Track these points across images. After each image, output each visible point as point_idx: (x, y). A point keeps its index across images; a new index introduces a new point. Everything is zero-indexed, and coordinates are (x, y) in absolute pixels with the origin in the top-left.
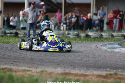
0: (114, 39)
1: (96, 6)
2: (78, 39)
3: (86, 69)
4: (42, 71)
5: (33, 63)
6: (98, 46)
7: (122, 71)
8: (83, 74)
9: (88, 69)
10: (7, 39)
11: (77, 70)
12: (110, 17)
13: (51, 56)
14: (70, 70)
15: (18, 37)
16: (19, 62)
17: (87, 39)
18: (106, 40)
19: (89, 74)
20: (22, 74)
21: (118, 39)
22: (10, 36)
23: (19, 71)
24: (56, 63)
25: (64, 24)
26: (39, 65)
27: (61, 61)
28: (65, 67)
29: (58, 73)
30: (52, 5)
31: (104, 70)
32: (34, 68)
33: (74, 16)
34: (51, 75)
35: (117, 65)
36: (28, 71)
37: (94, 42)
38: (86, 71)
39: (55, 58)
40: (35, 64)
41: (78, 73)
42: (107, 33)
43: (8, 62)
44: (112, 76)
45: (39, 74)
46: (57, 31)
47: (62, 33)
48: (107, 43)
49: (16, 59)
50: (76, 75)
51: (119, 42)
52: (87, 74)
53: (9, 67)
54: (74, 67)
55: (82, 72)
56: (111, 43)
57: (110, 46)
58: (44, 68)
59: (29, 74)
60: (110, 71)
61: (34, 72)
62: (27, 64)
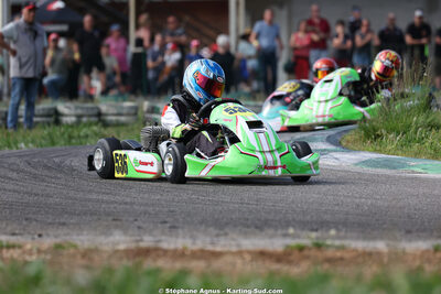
1: (248, 8)
3: (216, 232)
4: (58, 247)
5: (26, 219)
7: (342, 234)
8: (202, 251)
9: (222, 232)
11: (184, 238)
12: (298, 45)
13: (90, 191)
14: (157, 239)
19: (225, 249)
24: (108, 214)
26: (50, 224)
27: (128, 207)
28: (139, 228)
29: (117, 251)
31: (280, 232)
32: (30, 237)
33: (170, 46)
34: (91, 259)
35: (326, 212)
36: (10, 247)
38: (215, 239)
39: (105, 198)
40: (34, 223)
41: (185, 249)
44: (306, 252)
45: (48, 257)
46: (113, 103)
47: (131, 108)
48: (287, 139)
50: (180, 254)
51: (331, 132)
52: (218, 249)
54: (171, 227)
55: (202, 242)
56: (303, 135)
58: (65, 235)
59: (12, 259)
60: (299, 237)
61: (31, 250)
62: (7, 224)
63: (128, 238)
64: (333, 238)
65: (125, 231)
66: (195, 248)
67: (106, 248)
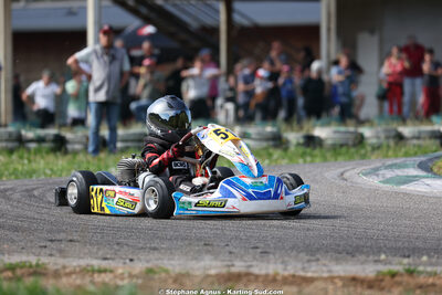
0: (403, 150)
1: (339, 33)
2: (277, 153)
3: (307, 258)
4: (150, 271)
5: (118, 244)
6: (347, 175)
7: (434, 260)
8: (294, 276)
9: (313, 258)
10: (26, 161)
11: (275, 263)
12: (391, 71)
14: (249, 263)
15: (66, 152)
16: (71, 241)
17: (308, 150)
18: (376, 152)
19: (315, 275)
20: (78, 282)
21: (419, 146)
22: (37, 151)
23: (69, 274)
24: (199, 240)
25: (229, 100)
26: (141, 248)
27: (219, 232)
28: (230, 253)
29: (208, 276)
30: (183, 36)
31: (371, 258)
32: (122, 261)
34: (182, 284)
35: (417, 239)
36: (100, 271)
37: (336, 160)
38: (306, 265)
40: (126, 248)
41: (276, 274)
42: (379, 129)
43: (32, 241)
44: (397, 279)
45: (140, 281)
48: (378, 164)
49: (59, 232)
50: (271, 281)
51: (423, 159)
52: (309, 275)
53: (33, 260)
54: (262, 253)
56: (395, 161)
57: (389, 174)
58: (157, 259)
59: (104, 284)
60: (390, 263)
61: (122, 274)
62: (99, 249)
63: (219, 263)
64: (425, 264)
65: (216, 256)
66: (286, 273)
67: (197, 273)
